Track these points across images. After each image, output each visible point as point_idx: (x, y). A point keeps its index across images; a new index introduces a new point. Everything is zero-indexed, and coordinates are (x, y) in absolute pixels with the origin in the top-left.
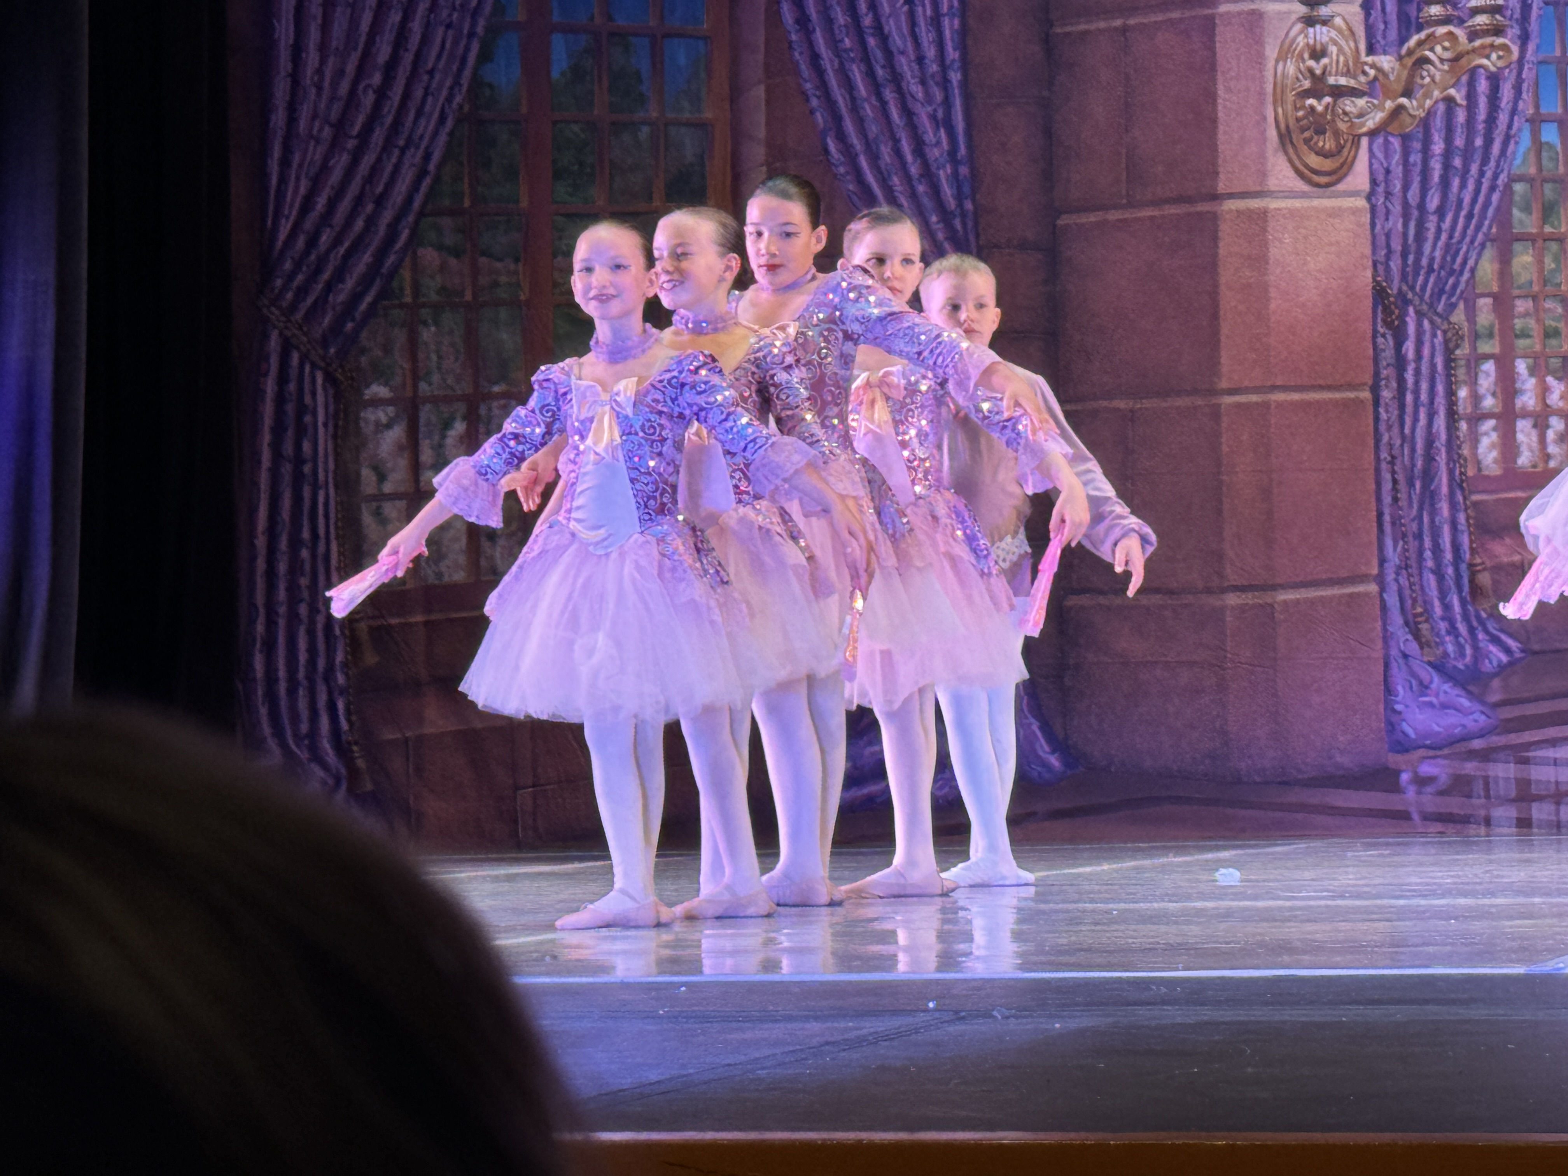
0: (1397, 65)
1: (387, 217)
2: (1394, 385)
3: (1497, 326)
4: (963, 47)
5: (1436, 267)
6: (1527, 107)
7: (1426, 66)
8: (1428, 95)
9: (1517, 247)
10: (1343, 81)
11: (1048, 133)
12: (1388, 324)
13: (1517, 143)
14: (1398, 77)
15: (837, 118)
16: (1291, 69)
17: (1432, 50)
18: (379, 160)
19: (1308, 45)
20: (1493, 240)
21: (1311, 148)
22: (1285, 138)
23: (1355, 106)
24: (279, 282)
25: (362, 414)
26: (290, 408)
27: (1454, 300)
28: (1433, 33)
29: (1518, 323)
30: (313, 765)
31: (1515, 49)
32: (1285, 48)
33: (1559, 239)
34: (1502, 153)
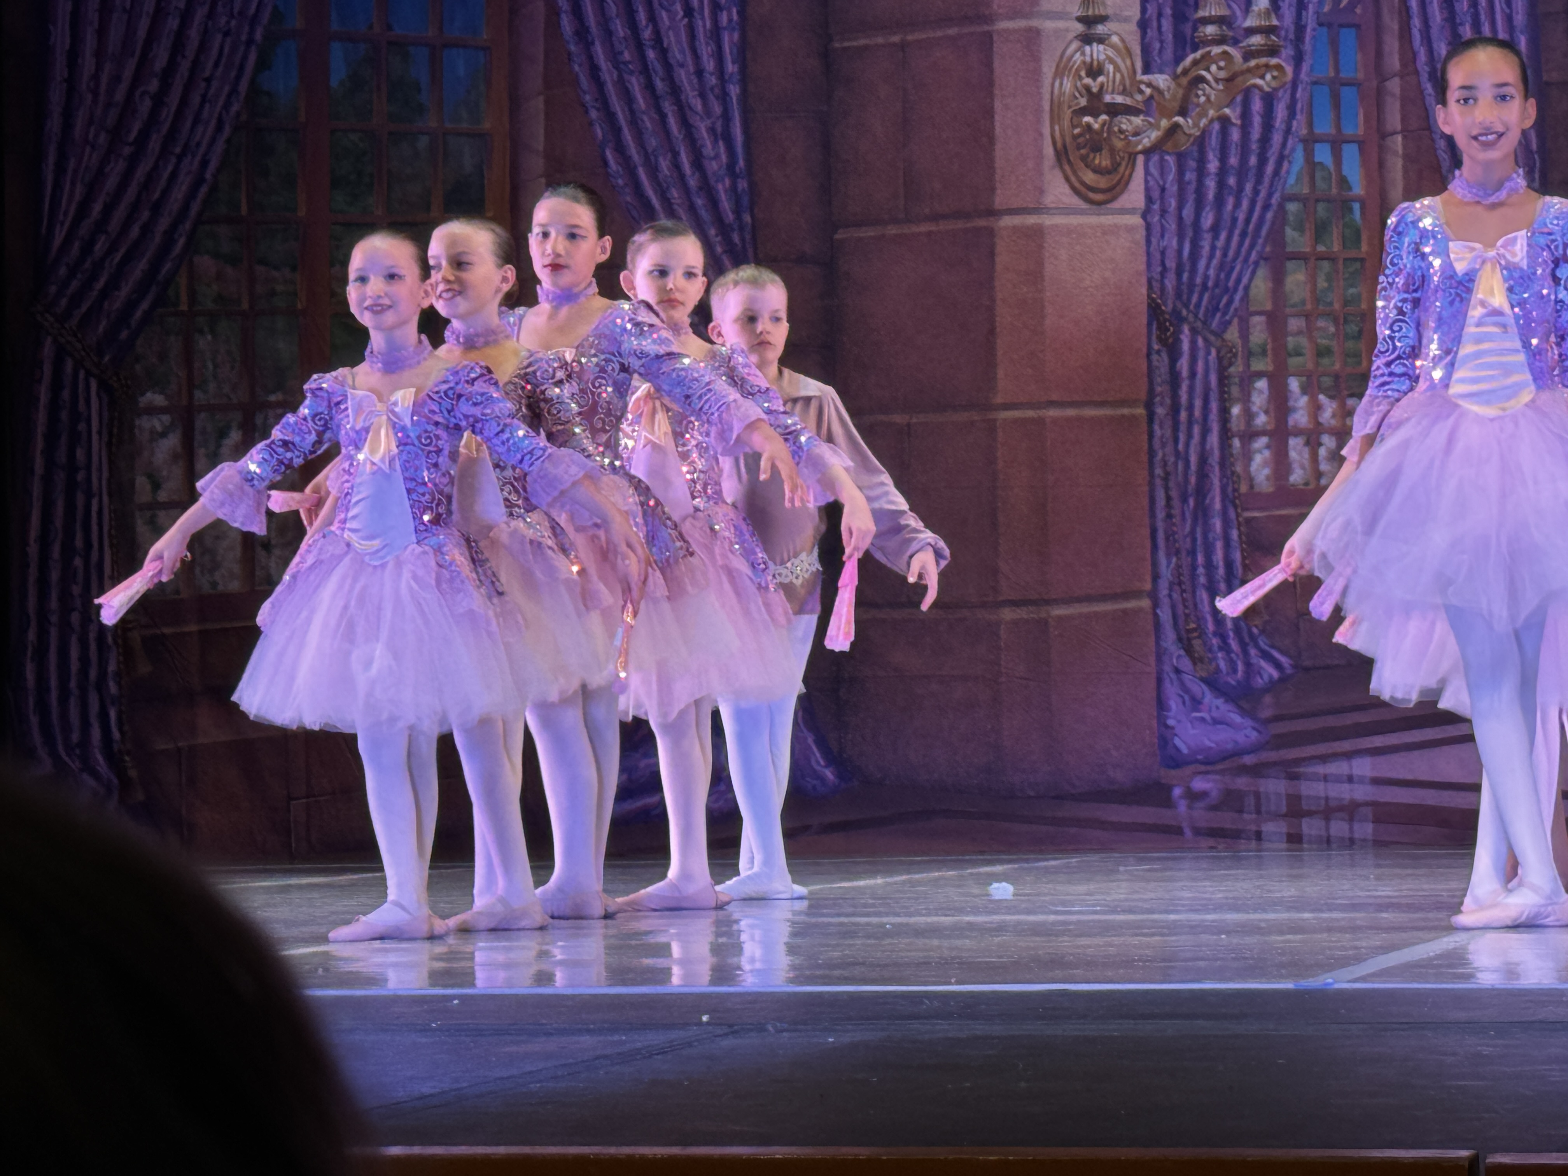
0: (1173, 84)
1: (164, 223)
2: (1168, 401)
3: (1269, 347)
4: (742, 59)
5: (1210, 284)
6: (1300, 126)
7: (1200, 86)
8: (1203, 114)
9: (1290, 265)
10: (1119, 99)
11: (826, 147)
12: (1162, 341)
13: (1290, 162)
14: (1174, 95)
15: (617, 131)
16: (1068, 85)
17: (1208, 69)
18: (156, 167)
19: (1084, 62)
20: (1266, 259)
21: (1087, 166)
22: (1062, 155)
23: (1131, 124)
24: (53, 289)
25: (137, 422)
26: (64, 415)
27: (1227, 318)
28: (1209, 52)
29: (1291, 341)
30: (85, 776)
31: (1289, 70)
32: (1062, 65)
33: (1331, 258)
34: (1276, 173)
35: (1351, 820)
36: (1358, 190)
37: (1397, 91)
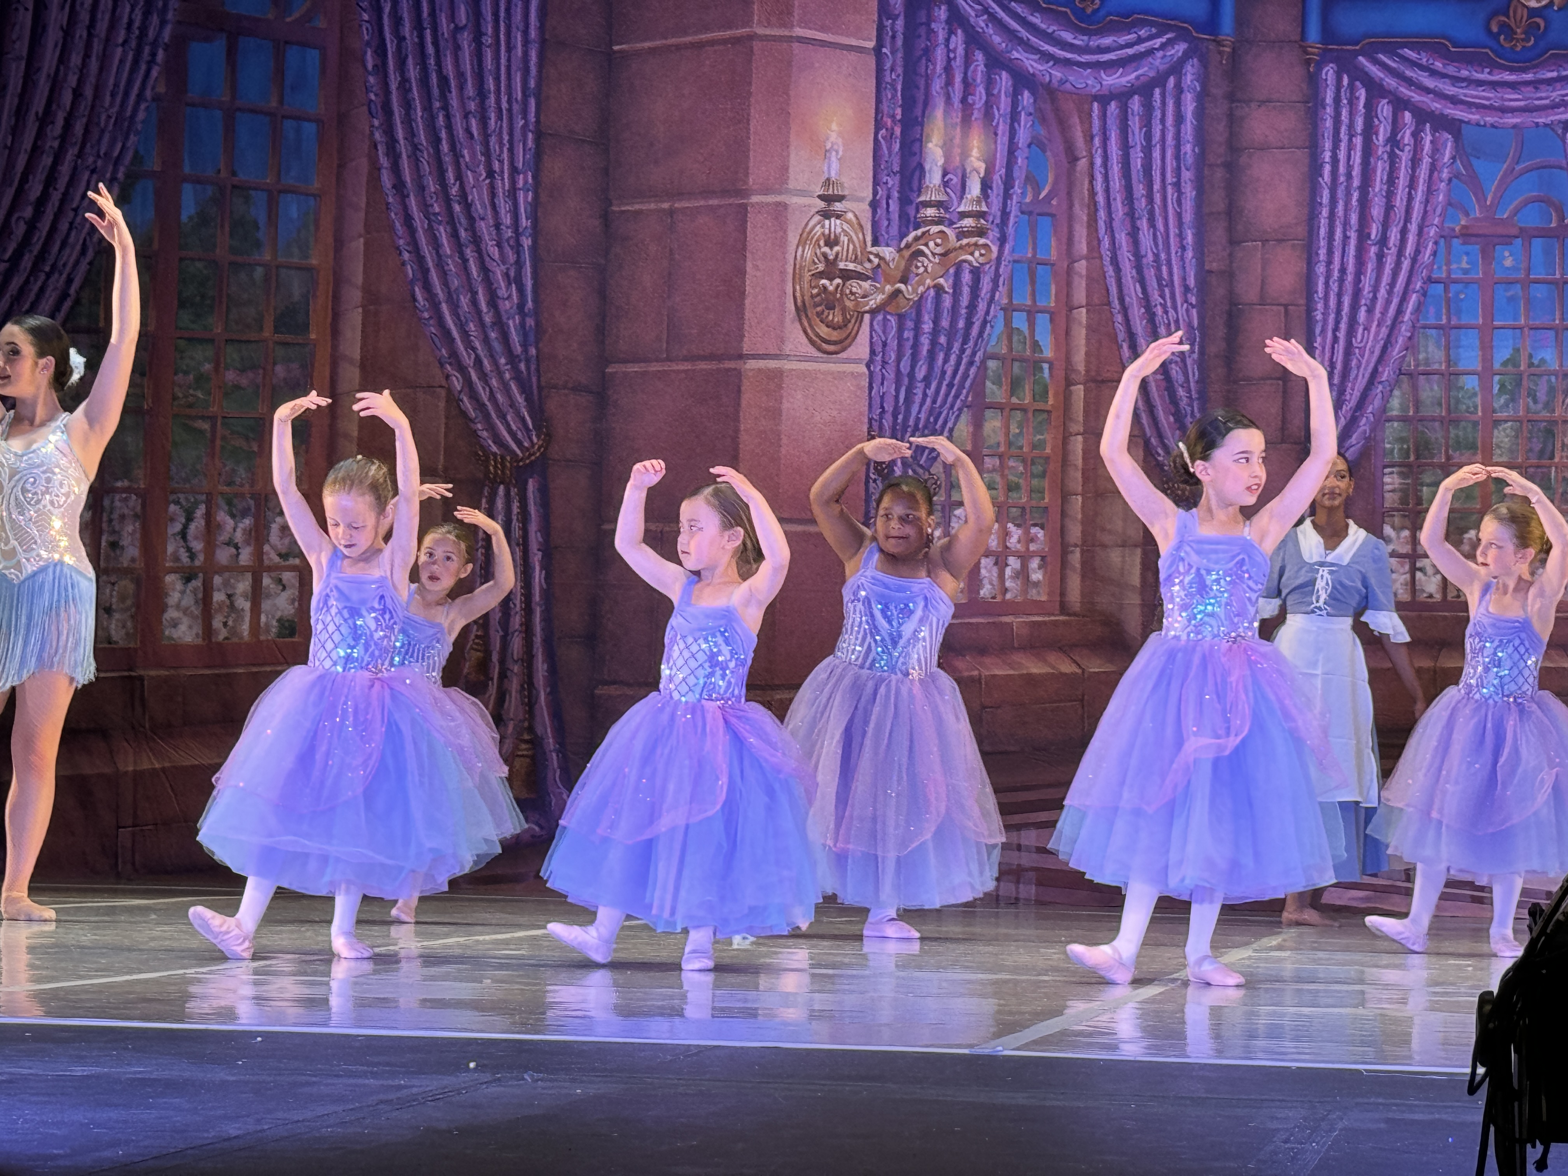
0: (897, 256)
4: (534, 216)
5: (921, 425)
6: (1001, 296)
7: (920, 259)
8: (921, 283)
9: (989, 413)
10: (851, 266)
11: (602, 294)
13: (992, 327)
14: (897, 267)
15: (425, 271)
16: (808, 253)
17: (926, 245)
18: (27, 282)
19: (823, 234)
20: (968, 407)
21: (822, 322)
22: (801, 310)
23: (860, 287)
28: (929, 231)
31: (995, 249)
32: (805, 235)
33: (1024, 410)
34: (981, 334)
35: (1018, 882)
36: (1048, 353)
37: (1084, 272)
